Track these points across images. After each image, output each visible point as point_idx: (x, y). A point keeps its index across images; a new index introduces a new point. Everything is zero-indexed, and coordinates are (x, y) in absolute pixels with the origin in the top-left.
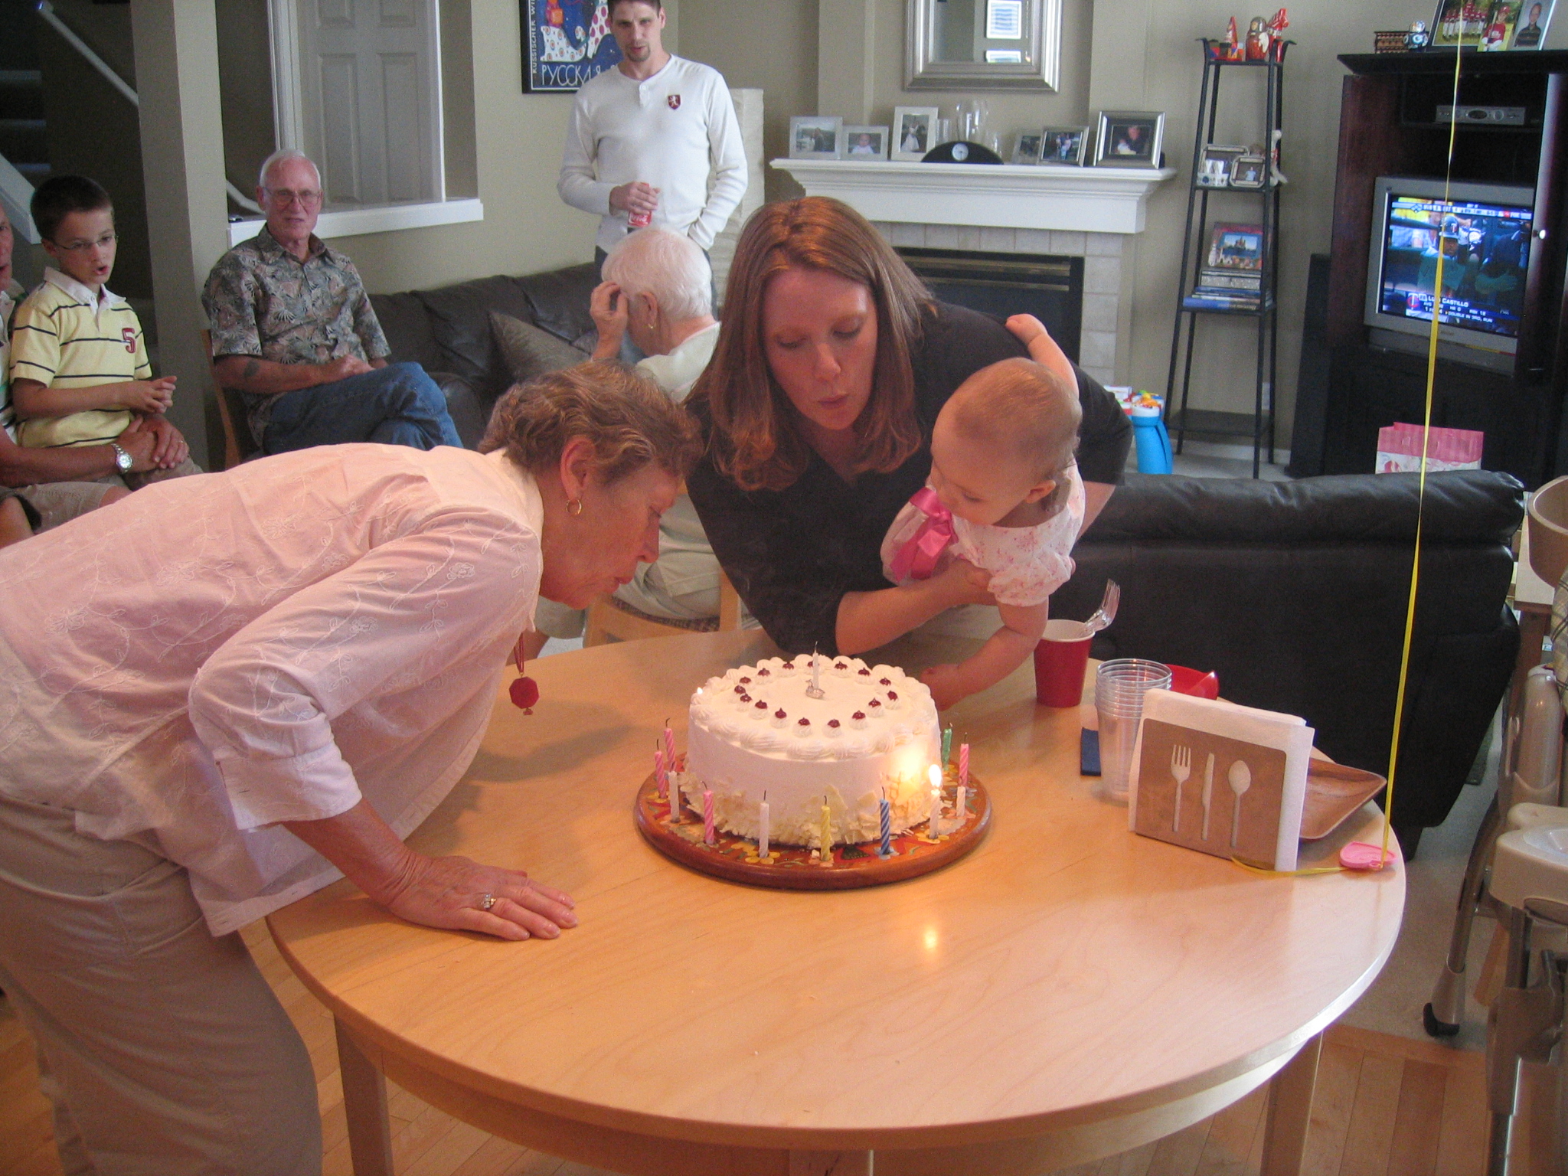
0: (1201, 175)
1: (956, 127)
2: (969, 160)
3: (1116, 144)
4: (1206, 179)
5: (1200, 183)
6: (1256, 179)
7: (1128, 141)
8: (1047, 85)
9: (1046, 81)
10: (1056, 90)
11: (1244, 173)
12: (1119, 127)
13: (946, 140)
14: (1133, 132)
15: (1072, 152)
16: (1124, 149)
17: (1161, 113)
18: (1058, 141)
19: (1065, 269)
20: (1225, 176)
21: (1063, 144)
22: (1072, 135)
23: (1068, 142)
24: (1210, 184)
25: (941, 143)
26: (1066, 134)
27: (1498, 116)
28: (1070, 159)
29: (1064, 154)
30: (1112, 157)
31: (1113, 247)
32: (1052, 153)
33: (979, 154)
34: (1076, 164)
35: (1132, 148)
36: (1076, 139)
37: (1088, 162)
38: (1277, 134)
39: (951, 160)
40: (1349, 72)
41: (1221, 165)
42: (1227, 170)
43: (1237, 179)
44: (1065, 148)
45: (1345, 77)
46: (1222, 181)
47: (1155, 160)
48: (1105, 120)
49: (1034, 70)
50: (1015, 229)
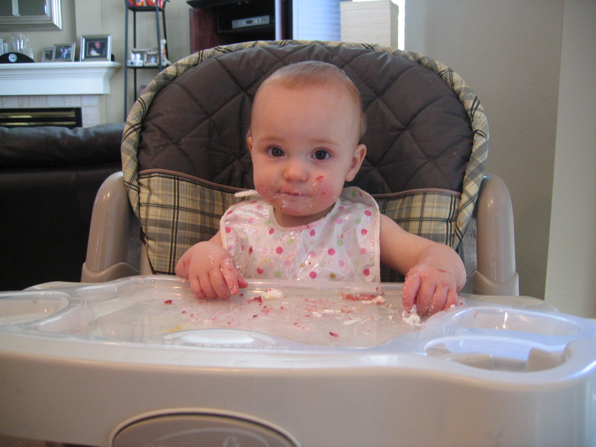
0: (129, 62)
1: (11, 47)
2: (18, 61)
3: (90, 51)
4: (132, 63)
5: (129, 65)
6: (156, 61)
7: (96, 49)
8: (55, 26)
9: (55, 23)
10: (61, 28)
11: (150, 59)
12: (91, 43)
13: (7, 52)
14: (97, 45)
15: (68, 55)
16: (94, 53)
17: (110, 35)
18: (62, 50)
19: (72, 115)
20: (141, 62)
21: (64, 51)
22: (68, 47)
23: (66, 51)
24: (134, 65)
25: (4, 53)
26: (65, 47)
27: (258, 21)
28: (68, 58)
29: (65, 56)
30: (88, 57)
31: (95, 101)
32: (59, 56)
33: (22, 58)
34: (71, 61)
35: (98, 52)
36: (70, 49)
37: (77, 59)
38: (163, 41)
39: (8, 62)
40: (191, 7)
41: (138, 56)
42: (142, 58)
43: (147, 62)
44: (65, 54)
45: (190, 10)
46: (140, 64)
47: (109, 56)
48: (84, 40)
49: (49, 19)
50: (46, 96)
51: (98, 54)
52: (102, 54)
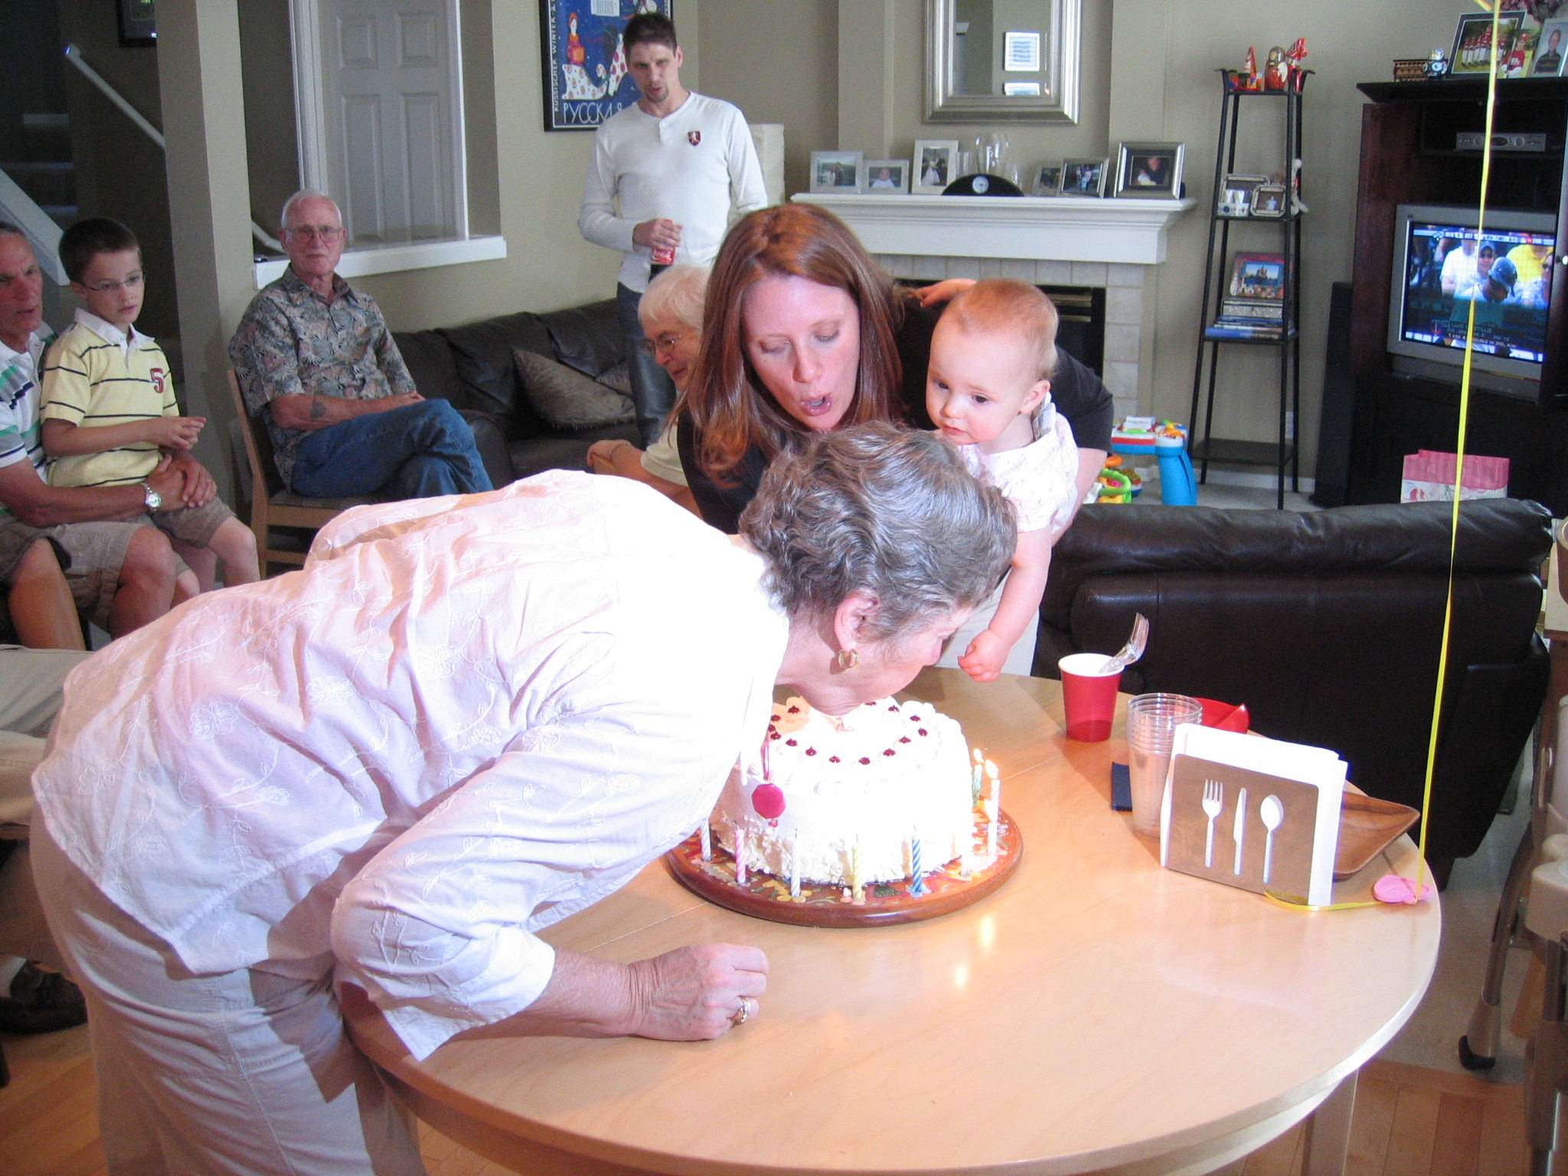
0: (1221, 205)
1: (976, 160)
2: (988, 193)
3: (1136, 175)
4: (1226, 209)
5: (1221, 213)
6: (1277, 208)
7: (1149, 172)
8: (1066, 117)
9: (1066, 113)
10: (1076, 122)
12: (1139, 158)
13: (966, 173)
14: (1153, 163)
15: (1093, 183)
16: (1144, 180)
17: (1180, 143)
18: (1079, 172)
19: (1087, 301)
20: (1246, 206)
21: (1083, 175)
22: (1092, 167)
23: (1089, 174)
24: (1231, 214)
25: (961, 176)
26: (1085, 165)
27: (1519, 143)
28: (1091, 191)
29: (1084, 186)
30: (1133, 188)
31: (1135, 277)
33: (999, 187)
34: (1097, 196)
35: (1152, 179)
36: (1096, 171)
37: (1108, 194)
38: (1297, 164)
39: (972, 193)
40: (1368, 100)
41: (1241, 195)
42: (1248, 199)
43: (1258, 208)
44: (1085, 180)
45: (1365, 106)
46: (1243, 210)
48: (1125, 151)
49: (1053, 102)
50: (1036, 262)
51: (1153, 184)
52: (1161, 185)
